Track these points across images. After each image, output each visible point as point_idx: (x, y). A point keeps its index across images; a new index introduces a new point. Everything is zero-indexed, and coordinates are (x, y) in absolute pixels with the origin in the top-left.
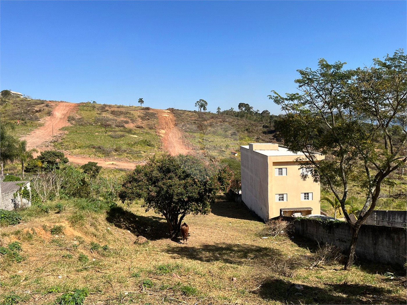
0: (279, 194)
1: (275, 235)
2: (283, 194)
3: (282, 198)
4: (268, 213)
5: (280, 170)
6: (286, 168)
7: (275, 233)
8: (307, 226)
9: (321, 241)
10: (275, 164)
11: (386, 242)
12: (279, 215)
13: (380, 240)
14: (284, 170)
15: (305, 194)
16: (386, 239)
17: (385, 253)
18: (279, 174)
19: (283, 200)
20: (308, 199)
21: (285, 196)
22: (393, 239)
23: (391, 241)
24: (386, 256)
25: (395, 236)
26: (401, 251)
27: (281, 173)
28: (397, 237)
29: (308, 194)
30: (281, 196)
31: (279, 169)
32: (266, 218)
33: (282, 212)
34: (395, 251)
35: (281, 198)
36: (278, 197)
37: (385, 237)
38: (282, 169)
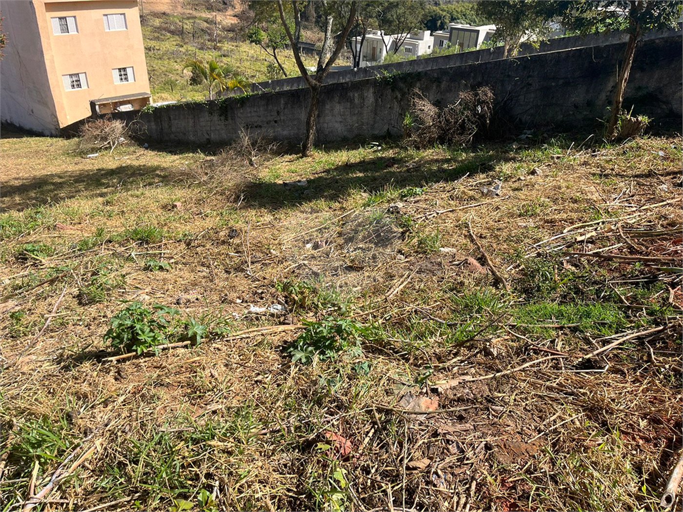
0: (70, 75)
1: (110, 148)
2: (78, 74)
3: (77, 84)
4: (56, 117)
5: (63, 22)
6: (75, 17)
7: (109, 143)
8: (170, 119)
9: (208, 139)
10: (50, 7)
11: (338, 108)
12: (89, 114)
13: (328, 107)
14: (70, 22)
15: (120, 70)
16: (339, 103)
17: (337, 125)
18: (63, 31)
19: (79, 86)
20: (126, 79)
21: (82, 77)
22: (351, 101)
23: (349, 104)
24: (339, 129)
25: (356, 95)
26: (365, 115)
27: (65, 29)
28: (359, 95)
29: (124, 69)
30: (74, 79)
31: (60, 18)
32: (53, 127)
33: (97, 107)
34: (355, 118)
35: (75, 83)
36: (68, 80)
37: (337, 101)
38: (65, 18)
